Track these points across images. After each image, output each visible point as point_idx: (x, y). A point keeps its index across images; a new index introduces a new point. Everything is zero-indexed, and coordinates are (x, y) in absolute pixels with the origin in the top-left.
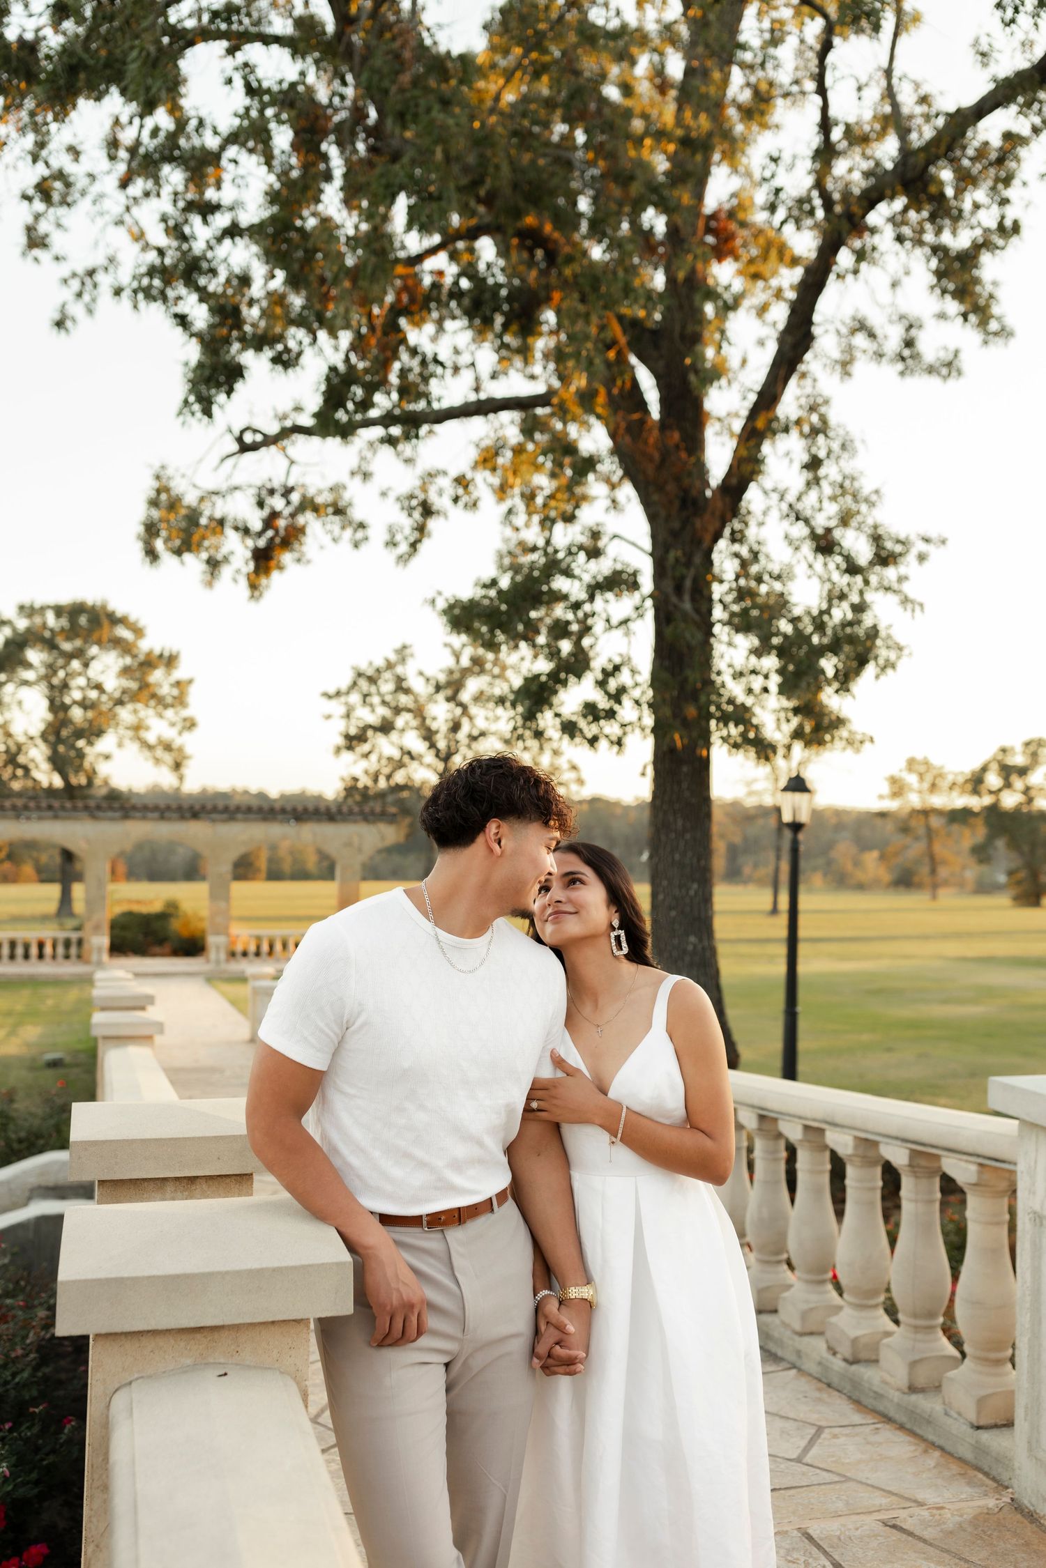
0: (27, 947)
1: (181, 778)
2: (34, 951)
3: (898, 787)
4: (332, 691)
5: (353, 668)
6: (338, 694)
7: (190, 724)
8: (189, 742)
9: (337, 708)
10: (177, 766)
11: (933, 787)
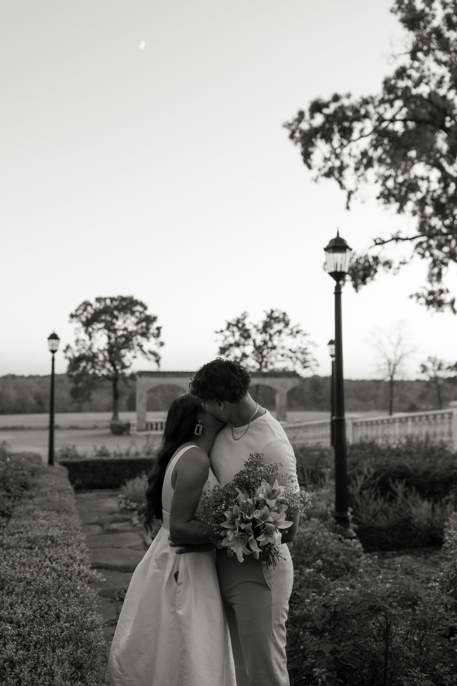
0: (152, 425)
1: (159, 365)
2: (154, 426)
3: (424, 369)
4: (219, 330)
5: (227, 321)
6: (222, 331)
7: (162, 344)
8: (161, 351)
9: (221, 337)
10: (157, 361)
11: (439, 368)
